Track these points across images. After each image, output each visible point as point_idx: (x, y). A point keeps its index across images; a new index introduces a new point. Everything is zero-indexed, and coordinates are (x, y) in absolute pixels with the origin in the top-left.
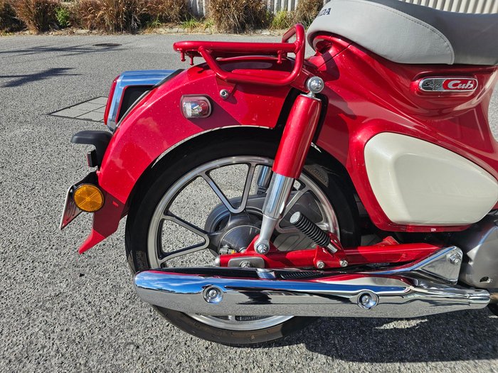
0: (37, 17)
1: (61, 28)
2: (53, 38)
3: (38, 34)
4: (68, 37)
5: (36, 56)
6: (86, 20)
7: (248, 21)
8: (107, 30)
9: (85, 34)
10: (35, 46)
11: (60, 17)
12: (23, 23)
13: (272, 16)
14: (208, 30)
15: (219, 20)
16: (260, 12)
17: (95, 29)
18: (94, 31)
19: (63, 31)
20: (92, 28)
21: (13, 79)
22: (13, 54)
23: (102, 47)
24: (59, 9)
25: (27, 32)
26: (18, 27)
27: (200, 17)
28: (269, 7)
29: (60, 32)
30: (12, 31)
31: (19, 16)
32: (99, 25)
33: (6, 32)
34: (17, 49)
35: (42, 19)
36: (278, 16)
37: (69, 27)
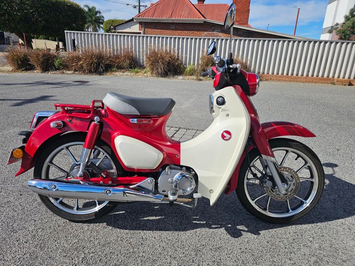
0: (43, 63)
1: (56, 69)
2: (51, 76)
3: (42, 73)
4: (60, 75)
5: (35, 87)
6: (72, 66)
7: (169, 71)
8: (84, 72)
9: (71, 74)
10: (38, 80)
11: (56, 63)
12: (34, 66)
13: (185, 68)
14: (145, 74)
15: (152, 69)
16: (177, 66)
17: (77, 71)
18: (76, 73)
19: (58, 72)
20: (75, 71)
21: (18, 102)
22: (22, 85)
23: (78, 83)
24: (57, 59)
25: (35, 71)
26: (30, 68)
27: (142, 67)
28: (184, 63)
29: (56, 72)
30: (26, 70)
31: (32, 62)
32: (80, 69)
33: (22, 70)
34: (26, 82)
35: (45, 64)
36: (188, 68)
37: (62, 69)
